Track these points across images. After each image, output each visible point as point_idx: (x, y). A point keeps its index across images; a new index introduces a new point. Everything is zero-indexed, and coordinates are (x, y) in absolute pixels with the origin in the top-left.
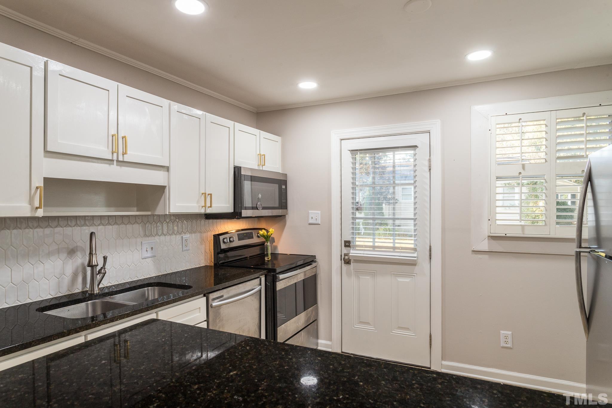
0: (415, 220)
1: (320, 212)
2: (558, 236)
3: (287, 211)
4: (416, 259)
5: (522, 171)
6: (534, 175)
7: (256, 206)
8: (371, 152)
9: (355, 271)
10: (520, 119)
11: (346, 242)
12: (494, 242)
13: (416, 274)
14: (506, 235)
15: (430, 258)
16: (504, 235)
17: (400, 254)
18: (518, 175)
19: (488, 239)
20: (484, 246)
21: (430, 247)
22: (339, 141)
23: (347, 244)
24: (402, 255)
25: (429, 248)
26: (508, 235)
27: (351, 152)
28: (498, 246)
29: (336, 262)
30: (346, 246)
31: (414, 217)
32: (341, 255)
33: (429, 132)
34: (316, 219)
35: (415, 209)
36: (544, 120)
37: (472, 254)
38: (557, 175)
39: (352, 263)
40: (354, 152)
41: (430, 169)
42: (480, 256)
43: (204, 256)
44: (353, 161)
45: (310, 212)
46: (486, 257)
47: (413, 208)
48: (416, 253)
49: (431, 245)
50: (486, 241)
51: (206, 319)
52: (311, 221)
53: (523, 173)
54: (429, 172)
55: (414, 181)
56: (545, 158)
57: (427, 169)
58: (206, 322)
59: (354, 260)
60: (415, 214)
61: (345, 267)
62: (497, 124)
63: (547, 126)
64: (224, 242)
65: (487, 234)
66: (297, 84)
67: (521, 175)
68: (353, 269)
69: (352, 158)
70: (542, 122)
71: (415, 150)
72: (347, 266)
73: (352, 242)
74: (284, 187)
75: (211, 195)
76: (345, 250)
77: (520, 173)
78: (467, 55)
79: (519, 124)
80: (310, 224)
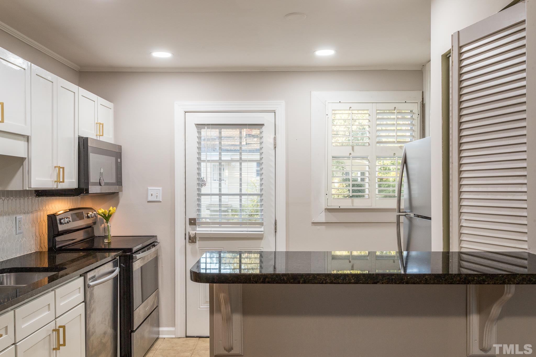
0: (261, 195)
1: (161, 188)
2: (378, 207)
3: (122, 187)
4: (263, 233)
5: (351, 152)
6: (361, 156)
7: (99, 182)
8: (218, 127)
9: (201, 249)
10: (350, 107)
11: (190, 220)
12: (330, 214)
13: (262, 248)
14: (340, 207)
15: (276, 232)
16: (338, 207)
17: (247, 229)
18: (349, 155)
19: (325, 211)
20: (322, 218)
21: (276, 220)
22: (184, 113)
23: (193, 222)
24: (249, 230)
25: (274, 222)
26: (341, 207)
27: (197, 126)
28: (333, 218)
29: (180, 240)
30: (191, 223)
31: (260, 192)
32: (186, 233)
33: (274, 112)
34: (157, 196)
35: (261, 185)
36: (368, 110)
37: (312, 225)
38: (377, 156)
39: (197, 242)
40: (200, 126)
41: (275, 147)
42: (318, 227)
43: (34, 240)
44: (199, 135)
45: (149, 188)
46: (323, 227)
47: (259, 184)
48: (263, 227)
49: (277, 219)
50: (324, 214)
51: (83, 300)
52: (150, 199)
53: (353, 154)
54: (274, 150)
55: (260, 158)
56: (368, 142)
57: (272, 147)
58: (84, 303)
59: (199, 238)
60: (261, 190)
61: (189, 246)
62: (333, 110)
63: (370, 115)
64: (61, 223)
65: (324, 207)
66: (151, 53)
67: (351, 156)
68: (198, 248)
69: (197, 132)
70: (366, 112)
71: (261, 128)
72: (193, 245)
73: (198, 220)
74: (119, 160)
75: (63, 168)
76: (189, 228)
77: (350, 154)
78: (315, 51)
79: (350, 112)
80: (149, 202)
